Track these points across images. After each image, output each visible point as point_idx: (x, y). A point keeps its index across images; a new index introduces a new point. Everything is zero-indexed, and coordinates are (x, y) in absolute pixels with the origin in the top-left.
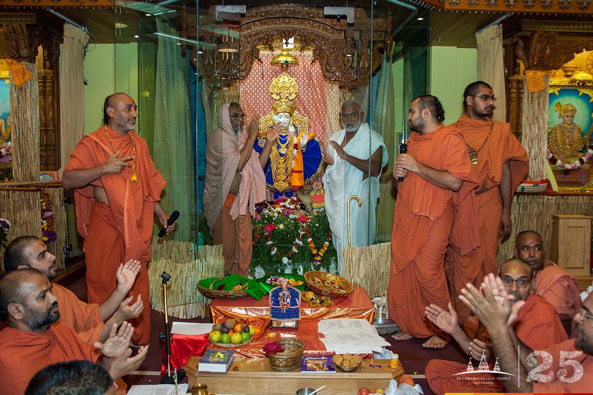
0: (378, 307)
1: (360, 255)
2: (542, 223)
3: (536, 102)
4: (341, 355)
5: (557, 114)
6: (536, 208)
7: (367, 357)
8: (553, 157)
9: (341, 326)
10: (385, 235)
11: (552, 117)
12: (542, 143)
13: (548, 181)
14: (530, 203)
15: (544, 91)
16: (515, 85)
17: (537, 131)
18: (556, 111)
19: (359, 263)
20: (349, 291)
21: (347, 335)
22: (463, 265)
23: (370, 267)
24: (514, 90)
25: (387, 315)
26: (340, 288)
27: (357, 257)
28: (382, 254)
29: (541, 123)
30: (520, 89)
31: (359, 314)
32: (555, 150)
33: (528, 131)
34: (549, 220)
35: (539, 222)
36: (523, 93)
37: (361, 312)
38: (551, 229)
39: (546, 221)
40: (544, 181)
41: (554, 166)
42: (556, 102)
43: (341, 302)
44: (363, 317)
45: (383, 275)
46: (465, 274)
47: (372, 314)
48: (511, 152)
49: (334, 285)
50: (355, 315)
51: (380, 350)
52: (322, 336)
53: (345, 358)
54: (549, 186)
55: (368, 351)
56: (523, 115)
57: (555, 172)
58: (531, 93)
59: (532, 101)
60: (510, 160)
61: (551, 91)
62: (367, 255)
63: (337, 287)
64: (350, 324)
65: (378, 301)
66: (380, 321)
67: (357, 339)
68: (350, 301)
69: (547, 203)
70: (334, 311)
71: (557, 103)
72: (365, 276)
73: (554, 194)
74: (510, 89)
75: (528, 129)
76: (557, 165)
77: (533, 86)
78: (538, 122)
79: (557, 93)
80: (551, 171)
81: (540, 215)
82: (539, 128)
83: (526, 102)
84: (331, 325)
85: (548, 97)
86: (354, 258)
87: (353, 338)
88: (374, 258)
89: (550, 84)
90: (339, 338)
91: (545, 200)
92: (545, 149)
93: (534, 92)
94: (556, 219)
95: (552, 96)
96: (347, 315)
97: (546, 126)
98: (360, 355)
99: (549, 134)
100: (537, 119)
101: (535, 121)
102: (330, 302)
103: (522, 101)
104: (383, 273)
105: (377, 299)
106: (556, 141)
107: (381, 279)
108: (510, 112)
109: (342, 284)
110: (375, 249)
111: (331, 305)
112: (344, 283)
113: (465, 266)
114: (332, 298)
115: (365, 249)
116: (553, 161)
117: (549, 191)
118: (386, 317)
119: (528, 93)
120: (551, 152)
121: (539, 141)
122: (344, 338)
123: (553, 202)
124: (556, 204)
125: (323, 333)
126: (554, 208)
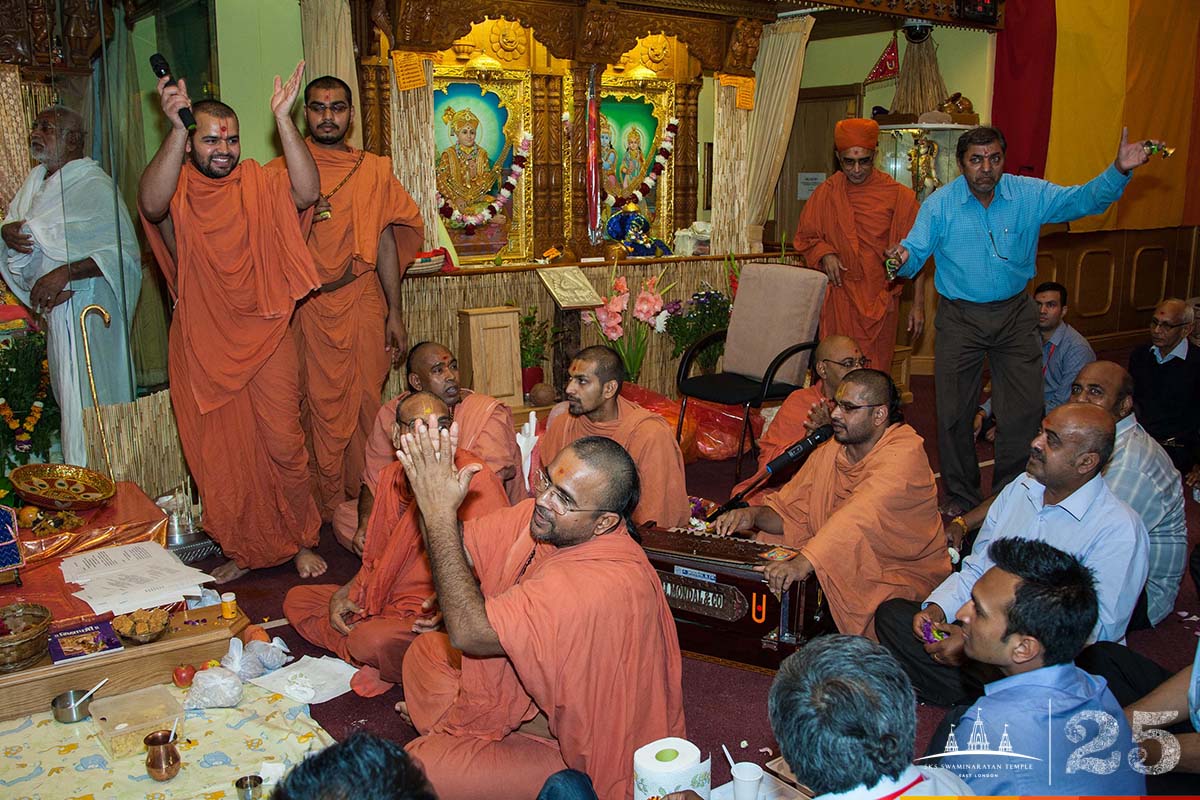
0: (170, 513)
1: (119, 421)
2: (441, 324)
3: (413, 109)
4: (128, 615)
5: (447, 129)
6: (429, 299)
7: (177, 609)
8: (446, 204)
9: (110, 563)
10: (148, 372)
11: (440, 135)
12: (427, 183)
13: (444, 251)
14: (419, 291)
15: (425, 88)
16: (373, 75)
17: (417, 159)
18: (446, 124)
19: (118, 435)
20: (111, 491)
21: (127, 577)
22: (328, 418)
23: (142, 441)
24: (372, 86)
25: (191, 527)
26: (88, 489)
27: (113, 426)
28: (161, 411)
29: (424, 145)
30: (382, 83)
31: (139, 534)
32: (447, 193)
33: (402, 161)
34: (451, 318)
35: (436, 323)
36: (388, 90)
37: (140, 529)
38: (457, 334)
39: (446, 321)
40: (438, 251)
41: (448, 220)
42: (444, 106)
43: (97, 517)
44: (148, 538)
45: (167, 452)
46: (332, 435)
47: (165, 530)
48: (395, 210)
49: (74, 487)
50: (132, 537)
51: (198, 591)
52: (78, 588)
53: (135, 620)
54: (447, 259)
55: (174, 597)
56: (393, 132)
57: (451, 231)
58: (404, 92)
59: (406, 107)
60: (392, 224)
61: (436, 87)
62: (132, 420)
63: (82, 489)
64: (126, 554)
65: (168, 503)
66: (178, 539)
67: (148, 581)
68: (114, 512)
69: (446, 289)
70: (89, 537)
71: (446, 108)
72: (136, 461)
73: (457, 273)
74: (364, 82)
75: (402, 156)
76: (453, 218)
77: (406, 81)
78: (419, 147)
79: (445, 91)
80: (445, 229)
81: (436, 311)
82: (420, 157)
83: (396, 109)
84: (89, 564)
85: (431, 97)
86: (107, 429)
87: (142, 581)
88: (147, 423)
89: (435, 74)
90: (112, 584)
91: (442, 284)
92: (433, 192)
93: (408, 91)
94: (464, 317)
95: (438, 93)
96: (115, 539)
97: (432, 150)
98: (162, 607)
99: (438, 162)
100: (417, 139)
101: (414, 143)
102: (76, 520)
103: (389, 106)
104: (167, 448)
105: (165, 499)
106: (449, 176)
107: (166, 461)
108: (367, 125)
109: (90, 483)
110: (146, 404)
111: (78, 526)
112: (95, 480)
113: (331, 419)
114: (78, 512)
115: (129, 409)
116: (446, 212)
117: (447, 269)
118: (189, 530)
119: (399, 92)
120: (442, 196)
121: (423, 178)
122: (123, 583)
123: (456, 285)
124: (460, 290)
125: (77, 582)
126: (458, 297)
